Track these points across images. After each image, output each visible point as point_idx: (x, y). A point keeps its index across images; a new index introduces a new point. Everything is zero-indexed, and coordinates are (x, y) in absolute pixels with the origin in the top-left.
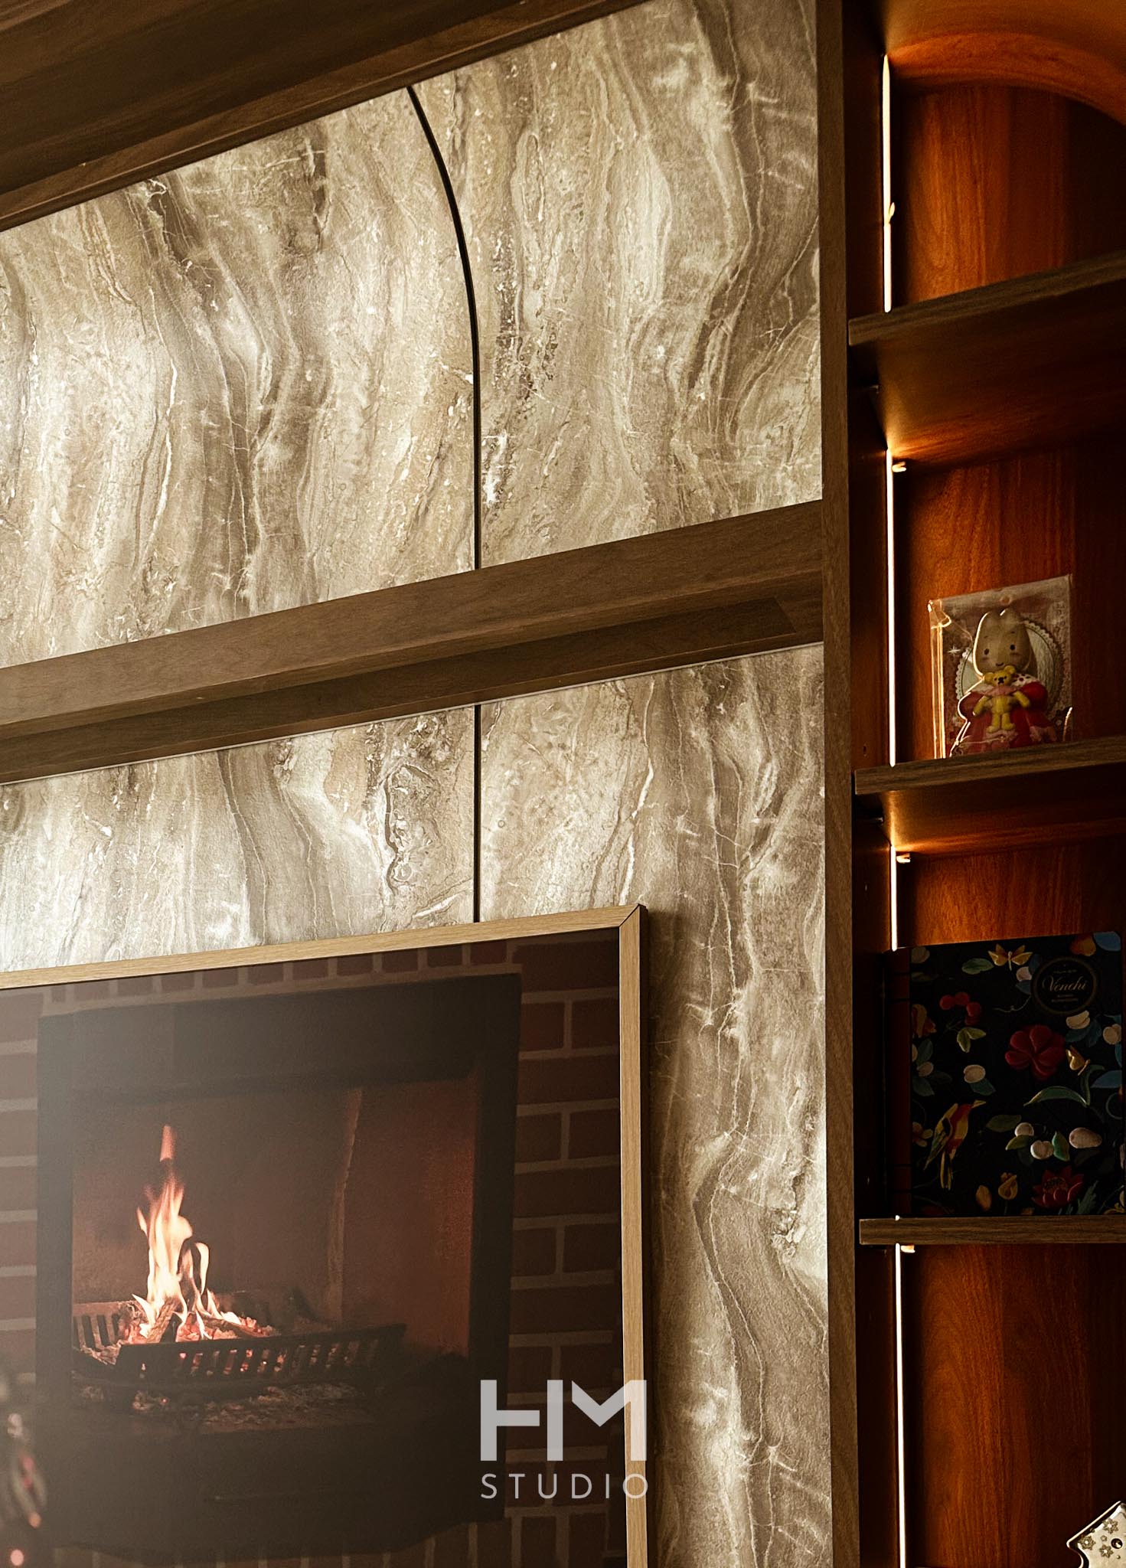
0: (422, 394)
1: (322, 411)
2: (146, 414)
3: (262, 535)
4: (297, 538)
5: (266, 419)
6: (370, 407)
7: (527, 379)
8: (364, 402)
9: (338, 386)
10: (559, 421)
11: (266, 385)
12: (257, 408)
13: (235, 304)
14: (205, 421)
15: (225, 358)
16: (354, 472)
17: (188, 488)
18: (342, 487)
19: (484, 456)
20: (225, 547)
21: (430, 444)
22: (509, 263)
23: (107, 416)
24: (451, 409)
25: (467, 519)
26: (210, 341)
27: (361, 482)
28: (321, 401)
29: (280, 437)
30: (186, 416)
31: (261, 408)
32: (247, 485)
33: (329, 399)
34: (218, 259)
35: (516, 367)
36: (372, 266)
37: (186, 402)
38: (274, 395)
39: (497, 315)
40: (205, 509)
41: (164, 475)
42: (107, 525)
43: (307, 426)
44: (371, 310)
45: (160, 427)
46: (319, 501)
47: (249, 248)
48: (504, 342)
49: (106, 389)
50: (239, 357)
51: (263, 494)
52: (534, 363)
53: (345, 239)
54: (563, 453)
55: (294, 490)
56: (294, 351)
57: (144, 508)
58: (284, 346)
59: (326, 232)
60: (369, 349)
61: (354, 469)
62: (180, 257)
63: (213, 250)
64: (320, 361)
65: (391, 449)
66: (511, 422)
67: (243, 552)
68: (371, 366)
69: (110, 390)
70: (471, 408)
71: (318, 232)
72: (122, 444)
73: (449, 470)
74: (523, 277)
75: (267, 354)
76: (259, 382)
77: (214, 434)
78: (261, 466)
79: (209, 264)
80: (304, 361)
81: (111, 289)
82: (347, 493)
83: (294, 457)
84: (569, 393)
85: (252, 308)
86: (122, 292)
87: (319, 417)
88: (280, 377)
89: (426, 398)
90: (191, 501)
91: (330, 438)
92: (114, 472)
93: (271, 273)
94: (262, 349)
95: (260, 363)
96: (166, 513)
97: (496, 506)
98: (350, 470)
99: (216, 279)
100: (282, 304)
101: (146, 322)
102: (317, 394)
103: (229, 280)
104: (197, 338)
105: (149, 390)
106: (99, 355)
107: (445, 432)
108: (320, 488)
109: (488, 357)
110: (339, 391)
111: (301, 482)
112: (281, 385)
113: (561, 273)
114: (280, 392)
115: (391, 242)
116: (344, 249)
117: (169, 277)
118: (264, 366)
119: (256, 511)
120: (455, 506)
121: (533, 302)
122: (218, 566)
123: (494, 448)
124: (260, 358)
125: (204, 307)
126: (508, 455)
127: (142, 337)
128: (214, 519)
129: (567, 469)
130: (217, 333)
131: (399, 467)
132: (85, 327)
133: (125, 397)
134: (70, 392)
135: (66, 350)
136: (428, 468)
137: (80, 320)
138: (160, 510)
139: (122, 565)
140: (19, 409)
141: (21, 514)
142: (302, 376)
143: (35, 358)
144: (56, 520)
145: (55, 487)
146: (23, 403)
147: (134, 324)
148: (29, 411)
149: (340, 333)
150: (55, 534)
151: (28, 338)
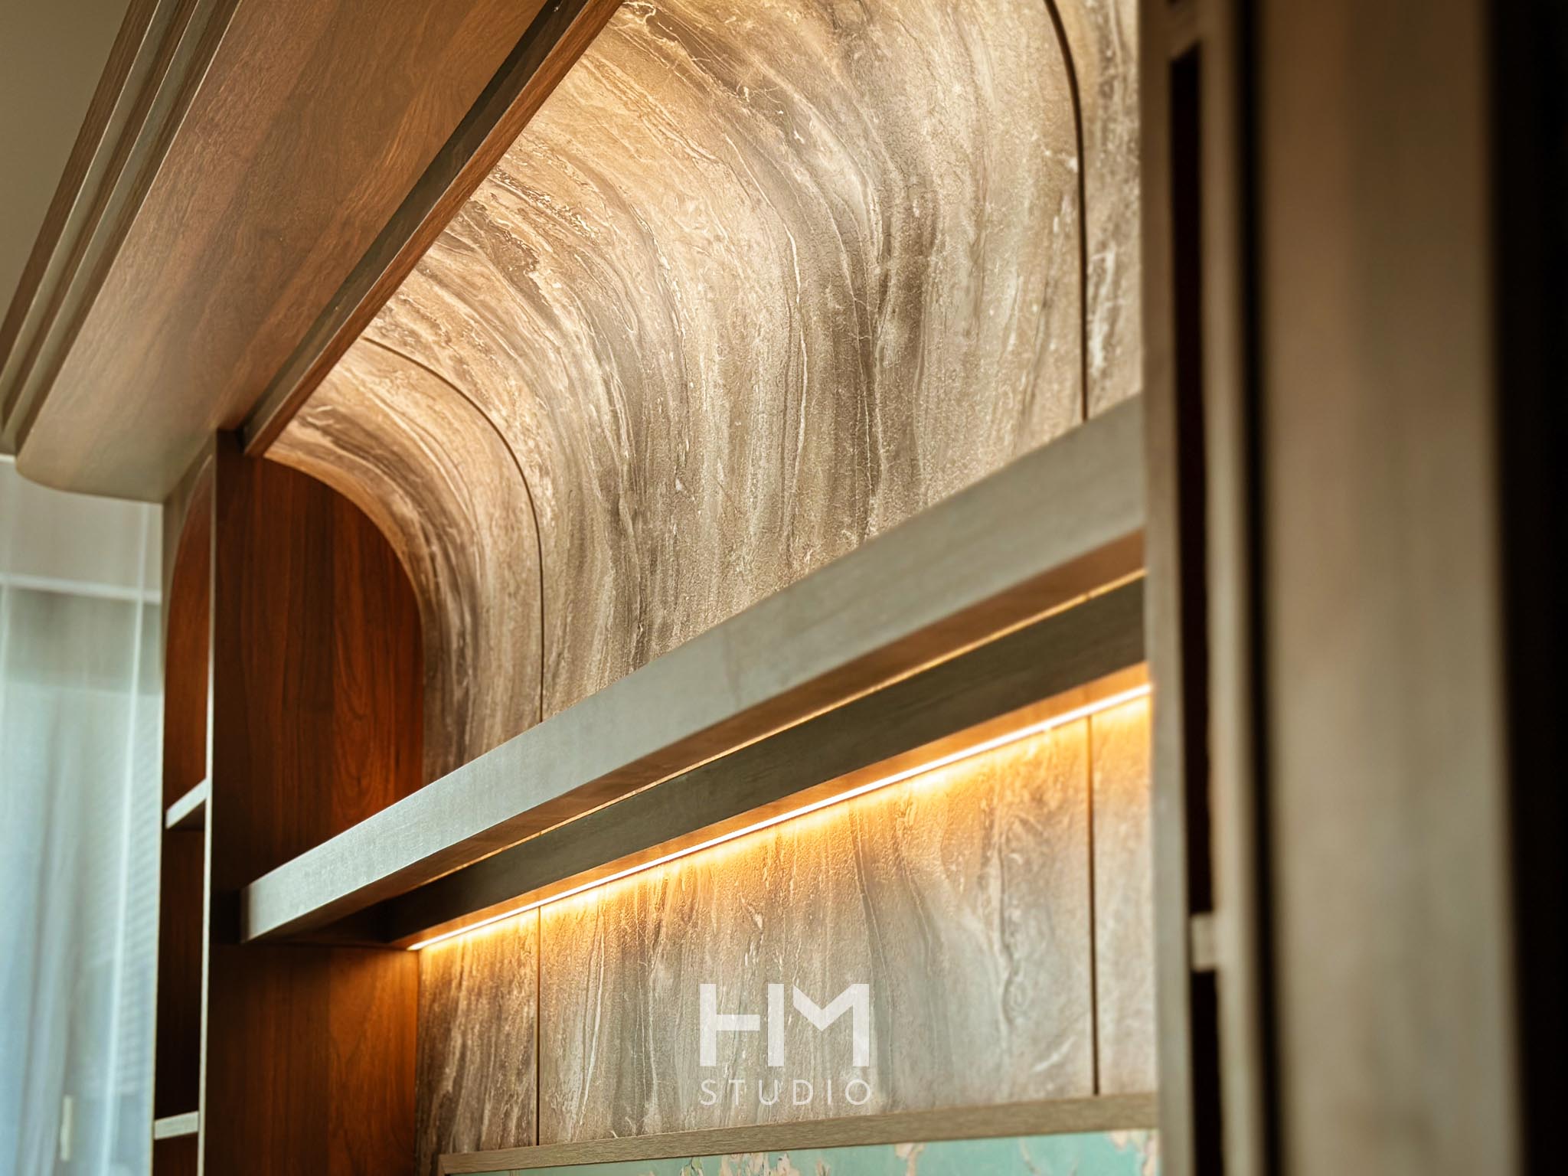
0: (1027, 204)
1: (933, 259)
2: (780, 312)
3: (884, 466)
4: (913, 464)
5: (884, 285)
6: (978, 240)
8: (971, 233)
9: (945, 216)
11: (879, 236)
12: (875, 271)
14: (833, 305)
15: (832, 205)
16: (965, 349)
17: (822, 405)
18: (953, 375)
19: (1091, 291)
20: (853, 490)
21: (1037, 285)
23: (748, 320)
24: (1056, 220)
26: (814, 189)
27: (970, 364)
28: (932, 243)
29: (897, 310)
30: (813, 301)
31: (878, 271)
32: (871, 393)
33: (938, 239)
34: (771, 74)
36: (936, 21)
37: (811, 281)
38: (888, 248)
39: (1094, 48)
40: (836, 437)
41: (802, 393)
42: (760, 477)
43: (920, 287)
44: (957, 88)
45: (794, 325)
46: (933, 401)
47: (795, 47)
49: (739, 283)
50: (846, 202)
51: (884, 405)
55: (910, 391)
56: (895, 175)
57: (788, 445)
58: (885, 172)
61: (964, 345)
62: (731, 85)
63: (758, 64)
64: (923, 182)
65: (998, 303)
67: (866, 495)
68: (974, 173)
69: (743, 283)
70: (1075, 214)
72: (765, 356)
73: (1055, 323)
75: (870, 189)
76: (872, 233)
77: (840, 319)
78: (882, 359)
79: (766, 83)
80: (908, 189)
81: (688, 150)
82: (958, 384)
83: (910, 337)
85: (836, 128)
86: (700, 150)
87: (931, 271)
88: (889, 218)
89: (1031, 210)
90: (825, 427)
91: (941, 301)
92: (762, 395)
93: (835, 72)
94: (865, 184)
95: (866, 204)
96: (805, 448)
97: (1105, 373)
98: (959, 346)
99: (783, 101)
100: (864, 111)
101: (744, 184)
102: (927, 235)
103: (797, 98)
104: (799, 188)
105: (776, 272)
106: (718, 239)
107: (1050, 261)
108: (934, 382)
109: (1092, 121)
110: (947, 225)
111: (917, 376)
112: (893, 231)
114: (892, 239)
116: (896, 10)
117: (739, 118)
118: (872, 207)
119: (879, 430)
120: (1062, 384)
122: (848, 520)
123: (1102, 273)
124: (865, 196)
125: (789, 143)
126: (1117, 282)
127: (747, 202)
128: (844, 449)
130: (813, 171)
131: (1007, 331)
132: (690, 206)
133: (757, 289)
134: (710, 295)
135: (687, 241)
136: (1034, 325)
137: (681, 198)
138: (800, 445)
139: (770, 530)
140: (674, 331)
141: (696, 472)
142: (909, 210)
143: (664, 261)
144: (721, 477)
145: (718, 429)
146: (675, 321)
147: (733, 189)
148: (683, 330)
149: (934, 134)
150: (720, 497)
151: (646, 238)
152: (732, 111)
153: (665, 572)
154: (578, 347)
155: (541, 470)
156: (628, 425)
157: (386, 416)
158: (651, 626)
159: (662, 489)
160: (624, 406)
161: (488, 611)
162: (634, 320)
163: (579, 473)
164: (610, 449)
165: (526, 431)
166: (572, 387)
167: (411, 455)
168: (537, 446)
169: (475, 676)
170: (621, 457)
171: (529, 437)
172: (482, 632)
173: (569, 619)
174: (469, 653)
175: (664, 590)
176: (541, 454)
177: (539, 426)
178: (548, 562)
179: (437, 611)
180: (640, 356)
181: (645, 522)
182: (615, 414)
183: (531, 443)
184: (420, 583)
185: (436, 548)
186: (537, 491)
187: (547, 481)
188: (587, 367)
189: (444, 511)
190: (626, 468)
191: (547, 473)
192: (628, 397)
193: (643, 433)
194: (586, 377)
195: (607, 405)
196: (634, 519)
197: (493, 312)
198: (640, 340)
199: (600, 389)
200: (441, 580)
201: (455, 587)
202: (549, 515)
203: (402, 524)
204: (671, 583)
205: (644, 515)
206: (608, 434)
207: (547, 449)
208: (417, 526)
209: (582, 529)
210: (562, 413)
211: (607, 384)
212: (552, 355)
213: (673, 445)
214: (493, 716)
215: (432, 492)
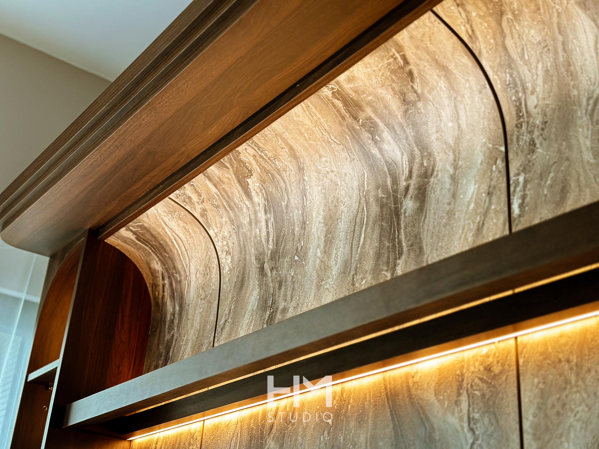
0: (479, 162)
1: (432, 180)
2: (355, 197)
3: (405, 249)
4: (421, 249)
5: (407, 189)
6: (454, 174)
7: (532, 143)
8: (452, 171)
9: (439, 166)
10: (551, 162)
11: (406, 172)
12: (403, 184)
13: (386, 135)
14: (381, 195)
15: (386, 162)
16: (447, 209)
17: (373, 229)
18: (442, 218)
19: (512, 189)
20: (388, 258)
21: (484, 187)
22: (516, 85)
23: (340, 200)
24: (494, 167)
25: (504, 225)
26: (379, 155)
27: (450, 214)
28: (432, 175)
29: (413, 197)
30: (372, 193)
31: (405, 184)
32: (399, 224)
33: (435, 173)
34: (373, 116)
35: (526, 138)
36: (446, 102)
37: (372, 187)
38: (410, 176)
39: (514, 113)
40: (380, 240)
41: (363, 225)
42: (339, 254)
43: (425, 189)
44: (450, 124)
45: (361, 202)
46: (431, 228)
47: (386, 107)
48: (519, 126)
49: (338, 187)
50: (393, 161)
51: (405, 228)
52: (536, 133)
53: (430, 92)
54: (554, 180)
55: (419, 223)
56: (417, 152)
57: (355, 243)
58: (412, 151)
59: (419, 91)
60: (452, 145)
61: (448, 207)
62: (355, 118)
63: (369, 111)
64: (430, 155)
65: (465, 193)
66: (525, 169)
67: (396, 259)
68: (454, 152)
69: (339, 187)
70: (504, 164)
71: (416, 92)
72: (346, 212)
73: (494, 199)
74: (524, 90)
75: (405, 157)
76: (403, 171)
77: (385, 200)
78: (405, 213)
79: (370, 118)
80: (422, 157)
81: (330, 140)
82: (444, 221)
83: (419, 206)
84: (556, 146)
85: (394, 136)
86: (335, 140)
87: (431, 183)
88: (412, 166)
89: (481, 164)
90: (375, 236)
91: (436, 193)
92: (343, 226)
93: (399, 117)
94: (403, 155)
95: (402, 162)
96: (364, 244)
97: (520, 216)
98: (445, 208)
99: (374, 125)
100: (408, 131)
101: (349, 153)
102: (429, 172)
103: (381, 124)
104: (373, 156)
105: (356, 184)
106: (332, 171)
107: (491, 180)
108: (432, 220)
109: (512, 135)
110: (439, 169)
111: (423, 218)
112: (413, 171)
113: (545, 82)
114: (413, 174)
115: (453, 89)
116: (431, 97)
117: (354, 129)
118: (404, 162)
119: (403, 237)
120: (498, 220)
121: (532, 101)
122: (385, 268)
123: (517, 183)
124: (402, 159)
125: (373, 140)
126: (525, 186)
127: (349, 159)
128: (384, 244)
129: (558, 188)
130: (381, 150)
131: (469, 203)
132: (324, 159)
133: (346, 189)
134: (323, 191)
135: (318, 172)
136: (483, 201)
137: (321, 157)
138: (361, 243)
139: (344, 273)
140: (304, 203)
141: (306, 253)
142: (422, 164)
143: (306, 178)
144: (319, 254)
145: (319, 238)
146: (305, 200)
147: (344, 154)
148: (308, 203)
149: (437, 139)
150: (318, 261)
151: (301, 169)
152: (353, 128)
153: (286, 289)
154: (258, 208)
155: (227, 252)
156: (273, 236)
157: (164, 229)
158: (277, 309)
159: (287, 259)
160: (273, 229)
161: (188, 305)
162: (286, 199)
163: (245, 254)
164: (263, 246)
165: (224, 238)
166: (250, 223)
167: (168, 245)
168: (227, 244)
169: (178, 330)
170: (268, 249)
171: (225, 240)
172: (184, 313)
173: (233, 307)
174: (176, 321)
175: (285, 295)
176: (228, 247)
177: (231, 236)
178: (223, 286)
179: (160, 306)
180: (285, 212)
181: (277, 271)
182: (268, 233)
183: (225, 243)
184: (154, 295)
185: (166, 282)
186: (222, 261)
187: (229, 258)
188: (259, 215)
189: (175, 268)
190: (269, 252)
191: (230, 254)
192: (276, 227)
193: (281, 239)
194: (258, 218)
195: (265, 229)
196: (272, 270)
197: (226, 192)
198: (287, 206)
199: (263, 223)
200: (166, 294)
201: (173, 297)
202: (227, 269)
203: (153, 273)
204: (289, 293)
205: (277, 269)
206: (263, 240)
207: (232, 245)
208: (160, 273)
209: (244, 274)
210: (243, 232)
211: (267, 222)
212: (245, 210)
213: (295, 243)
214: (186, 344)
215: (172, 260)
